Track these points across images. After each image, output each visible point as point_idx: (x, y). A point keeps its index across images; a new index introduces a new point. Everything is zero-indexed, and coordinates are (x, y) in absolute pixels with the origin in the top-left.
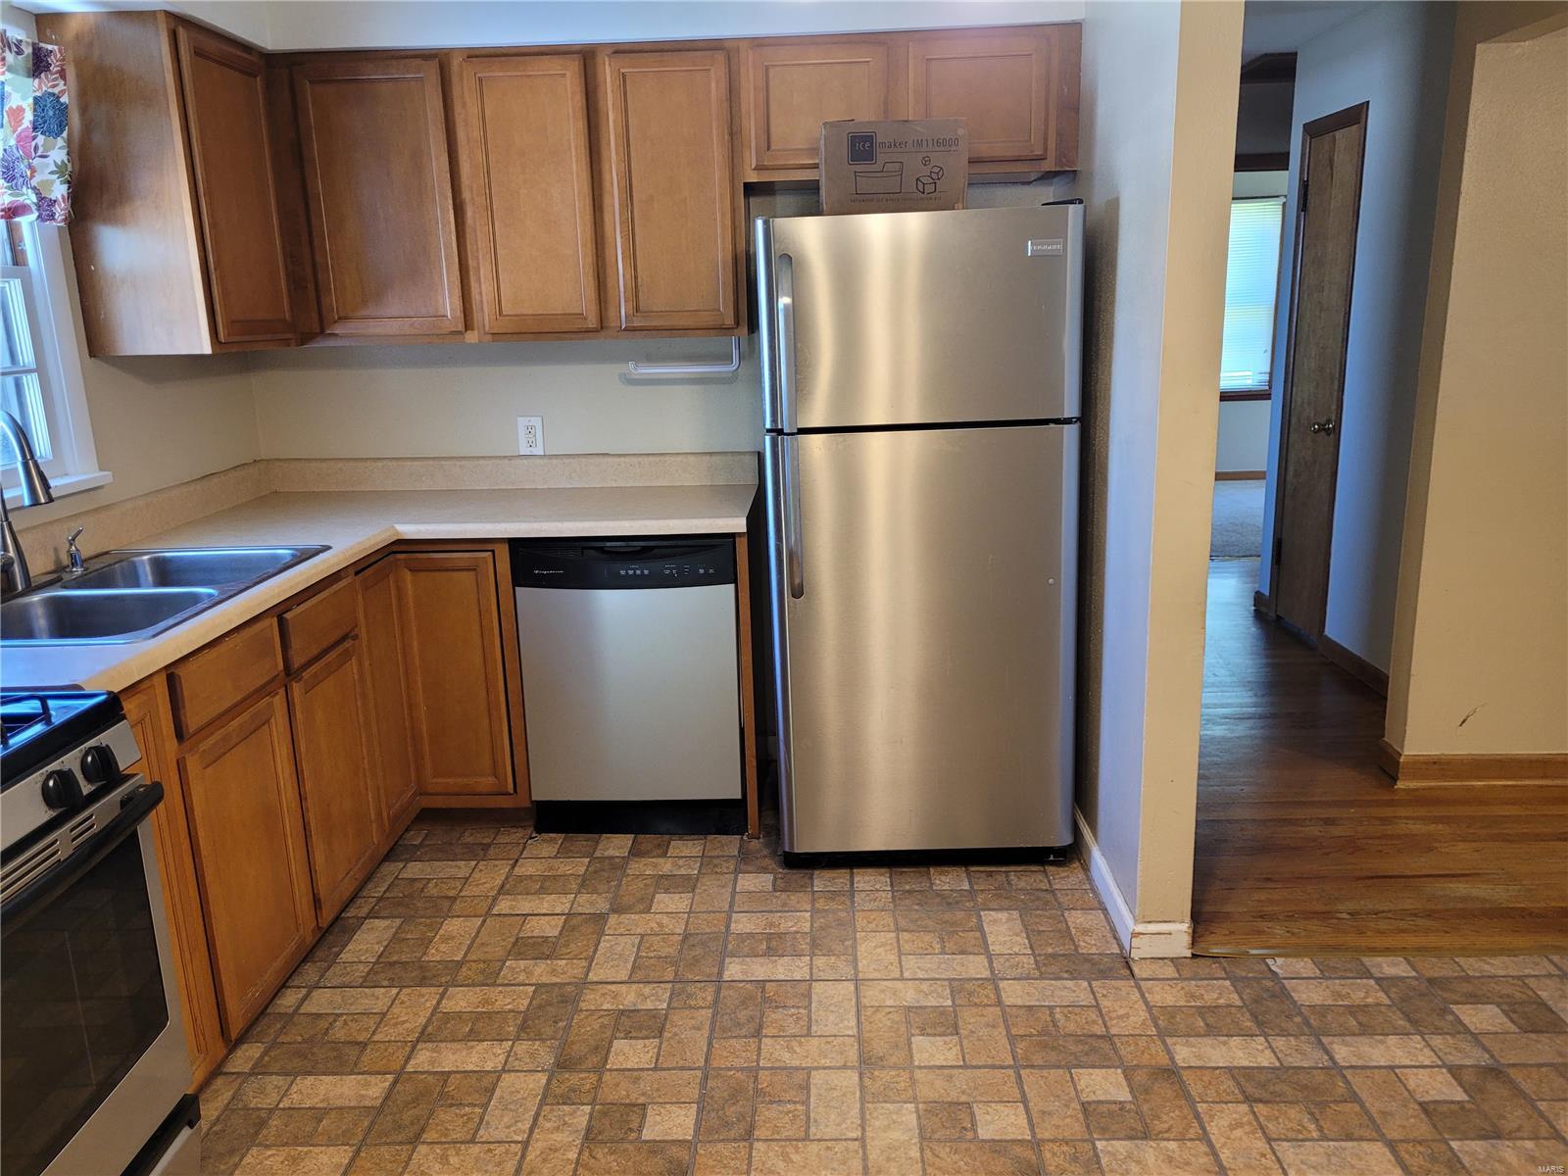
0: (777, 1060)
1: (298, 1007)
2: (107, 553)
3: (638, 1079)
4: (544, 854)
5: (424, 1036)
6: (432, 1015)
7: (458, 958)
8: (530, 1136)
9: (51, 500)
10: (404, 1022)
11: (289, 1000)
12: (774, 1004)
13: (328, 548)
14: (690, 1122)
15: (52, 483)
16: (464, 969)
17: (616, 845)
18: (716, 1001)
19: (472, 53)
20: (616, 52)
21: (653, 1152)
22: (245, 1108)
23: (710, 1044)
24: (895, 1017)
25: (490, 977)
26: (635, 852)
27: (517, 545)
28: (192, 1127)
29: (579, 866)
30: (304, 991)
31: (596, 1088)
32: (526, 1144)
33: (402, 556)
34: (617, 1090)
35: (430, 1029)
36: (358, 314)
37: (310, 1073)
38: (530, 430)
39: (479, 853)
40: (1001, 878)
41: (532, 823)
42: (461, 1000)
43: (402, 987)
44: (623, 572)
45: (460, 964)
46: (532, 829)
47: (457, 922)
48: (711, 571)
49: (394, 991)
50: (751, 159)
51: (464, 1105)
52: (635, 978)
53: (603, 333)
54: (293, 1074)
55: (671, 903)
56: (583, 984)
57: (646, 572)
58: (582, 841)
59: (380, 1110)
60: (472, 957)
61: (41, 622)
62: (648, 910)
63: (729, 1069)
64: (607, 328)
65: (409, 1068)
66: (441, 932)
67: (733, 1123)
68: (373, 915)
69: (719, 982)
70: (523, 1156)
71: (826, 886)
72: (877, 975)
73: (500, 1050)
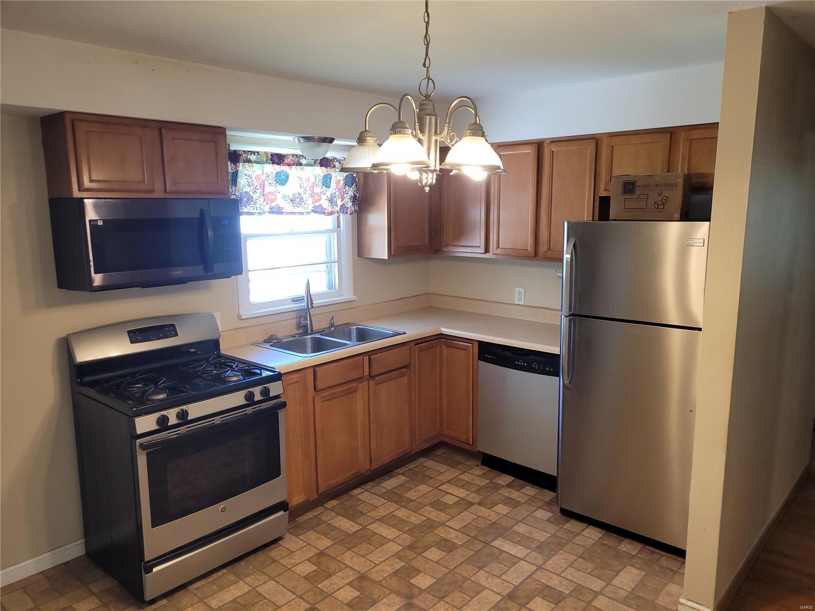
0: (478, 580)
1: (357, 495)
2: (348, 323)
3: (427, 562)
4: (476, 473)
5: (381, 520)
6: (389, 513)
7: (413, 499)
8: (380, 564)
9: (312, 307)
10: (380, 512)
11: (356, 492)
12: (498, 561)
13: (405, 333)
14: (429, 584)
15: (314, 302)
16: (412, 503)
17: (505, 479)
18: (479, 551)
19: (500, 144)
20: (551, 142)
21: (409, 587)
22: (320, 518)
23: (461, 563)
24: (539, 587)
25: (416, 510)
26: (509, 486)
27: (481, 344)
28: (284, 512)
29: (482, 482)
30: (363, 490)
31: (412, 559)
32: (377, 565)
33: (444, 340)
34: (418, 563)
35: (385, 518)
36: (453, 244)
37: (343, 516)
38: (520, 293)
39: (454, 465)
40: (656, 556)
41: (481, 460)
42: (402, 513)
43: (389, 501)
44: (517, 363)
45: (412, 501)
46: (481, 462)
47: (425, 486)
48: (551, 370)
49: (387, 501)
50: (602, 187)
51: (372, 545)
52: (461, 530)
53: (536, 258)
54: (338, 514)
55: (502, 509)
56: (443, 524)
57: (526, 364)
58: (494, 473)
59: (349, 535)
60: (418, 500)
61: (309, 344)
62: (489, 509)
63: (459, 574)
64: (538, 256)
65: (368, 527)
66: (417, 488)
67: (442, 592)
68: (402, 474)
69: (487, 544)
70: (373, 568)
71: (570, 527)
72: (550, 569)
73: (397, 533)
